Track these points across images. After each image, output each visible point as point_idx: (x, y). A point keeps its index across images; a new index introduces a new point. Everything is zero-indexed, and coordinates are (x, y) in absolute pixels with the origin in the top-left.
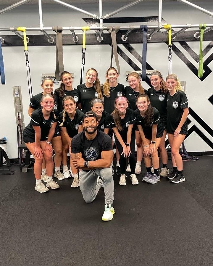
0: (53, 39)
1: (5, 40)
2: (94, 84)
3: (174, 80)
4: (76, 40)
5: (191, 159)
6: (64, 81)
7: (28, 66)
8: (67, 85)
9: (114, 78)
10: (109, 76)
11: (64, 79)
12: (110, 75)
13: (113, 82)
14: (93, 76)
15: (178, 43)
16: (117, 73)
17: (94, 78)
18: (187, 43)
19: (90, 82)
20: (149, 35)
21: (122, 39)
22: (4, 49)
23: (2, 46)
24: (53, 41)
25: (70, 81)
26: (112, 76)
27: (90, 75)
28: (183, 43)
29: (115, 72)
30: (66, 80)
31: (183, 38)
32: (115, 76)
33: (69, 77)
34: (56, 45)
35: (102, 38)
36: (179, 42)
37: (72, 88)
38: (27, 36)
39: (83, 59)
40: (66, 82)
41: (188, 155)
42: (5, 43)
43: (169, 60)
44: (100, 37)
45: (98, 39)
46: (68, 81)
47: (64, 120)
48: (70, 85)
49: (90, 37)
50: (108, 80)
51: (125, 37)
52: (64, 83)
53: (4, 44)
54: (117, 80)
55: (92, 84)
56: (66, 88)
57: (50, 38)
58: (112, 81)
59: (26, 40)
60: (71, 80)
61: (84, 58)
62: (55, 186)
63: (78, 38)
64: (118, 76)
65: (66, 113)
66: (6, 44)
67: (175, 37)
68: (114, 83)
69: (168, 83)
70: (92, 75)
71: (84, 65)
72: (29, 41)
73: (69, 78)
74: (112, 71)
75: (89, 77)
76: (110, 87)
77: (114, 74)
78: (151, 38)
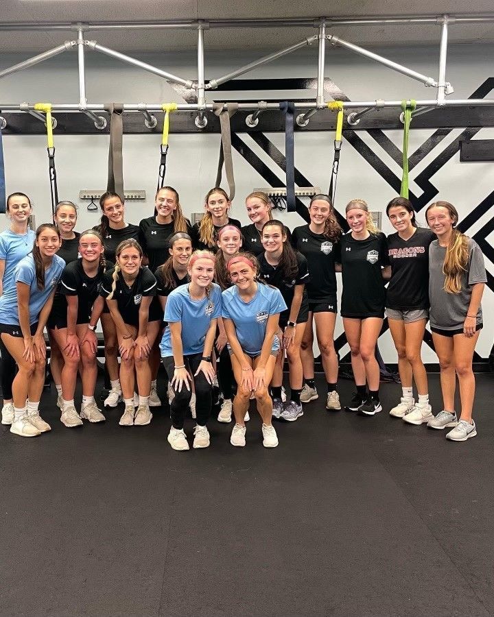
0: (105, 121)
1: (9, 123)
2: (172, 217)
3: (361, 212)
4: (152, 124)
5: (391, 377)
6: (106, 212)
7: (52, 178)
8: (113, 219)
9: (220, 209)
10: (212, 207)
11: (107, 207)
12: (213, 202)
13: (219, 217)
14: (169, 201)
15: (366, 132)
16: (228, 200)
17: (170, 205)
18: (385, 132)
19: (164, 214)
20: (304, 115)
21: (247, 124)
22: (7, 139)
23: (4, 134)
24: (105, 125)
25: (120, 212)
26: (217, 205)
27: (162, 200)
28: (376, 133)
29: (222, 197)
30: (111, 209)
31: (375, 122)
32: (224, 205)
33: (117, 203)
34: (109, 133)
35: (205, 120)
36: (369, 131)
37: (124, 224)
38: (53, 115)
39: (163, 167)
40: (110, 213)
41: (387, 370)
42: (7, 127)
43: (333, 171)
44: (201, 119)
45: (196, 123)
46: (116, 211)
47: (114, 286)
48: (119, 219)
49: (180, 118)
50: (210, 214)
51: (254, 119)
52: (108, 215)
53: (5, 131)
54: (228, 213)
55: (170, 216)
56: (112, 225)
57: (99, 121)
58: (217, 215)
59: (50, 123)
60: (120, 210)
61: (164, 164)
62: (96, 416)
63: (155, 120)
64: (229, 205)
65: (120, 273)
66: (10, 130)
67: (358, 121)
68: (222, 218)
69: (351, 217)
70: (166, 200)
71: (163, 177)
72: (55, 125)
73: (118, 206)
74: (216, 196)
75: (161, 205)
76: (215, 226)
77: (220, 201)
78: (307, 122)
